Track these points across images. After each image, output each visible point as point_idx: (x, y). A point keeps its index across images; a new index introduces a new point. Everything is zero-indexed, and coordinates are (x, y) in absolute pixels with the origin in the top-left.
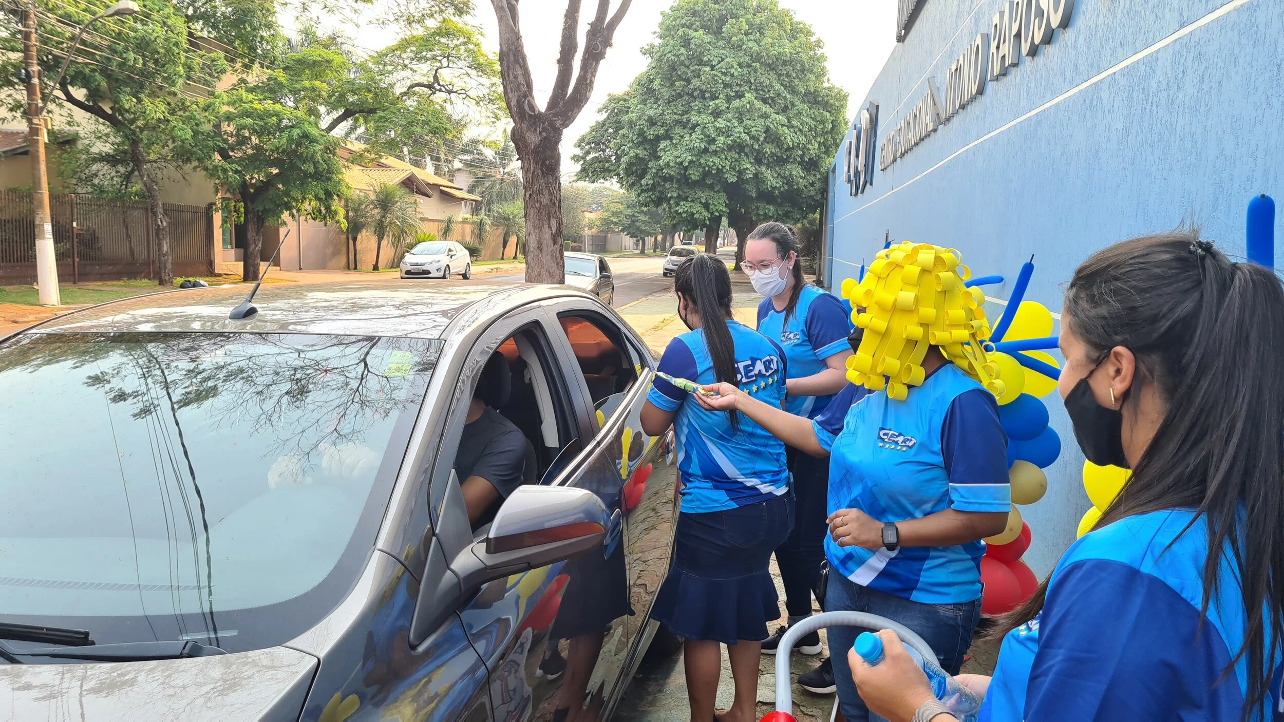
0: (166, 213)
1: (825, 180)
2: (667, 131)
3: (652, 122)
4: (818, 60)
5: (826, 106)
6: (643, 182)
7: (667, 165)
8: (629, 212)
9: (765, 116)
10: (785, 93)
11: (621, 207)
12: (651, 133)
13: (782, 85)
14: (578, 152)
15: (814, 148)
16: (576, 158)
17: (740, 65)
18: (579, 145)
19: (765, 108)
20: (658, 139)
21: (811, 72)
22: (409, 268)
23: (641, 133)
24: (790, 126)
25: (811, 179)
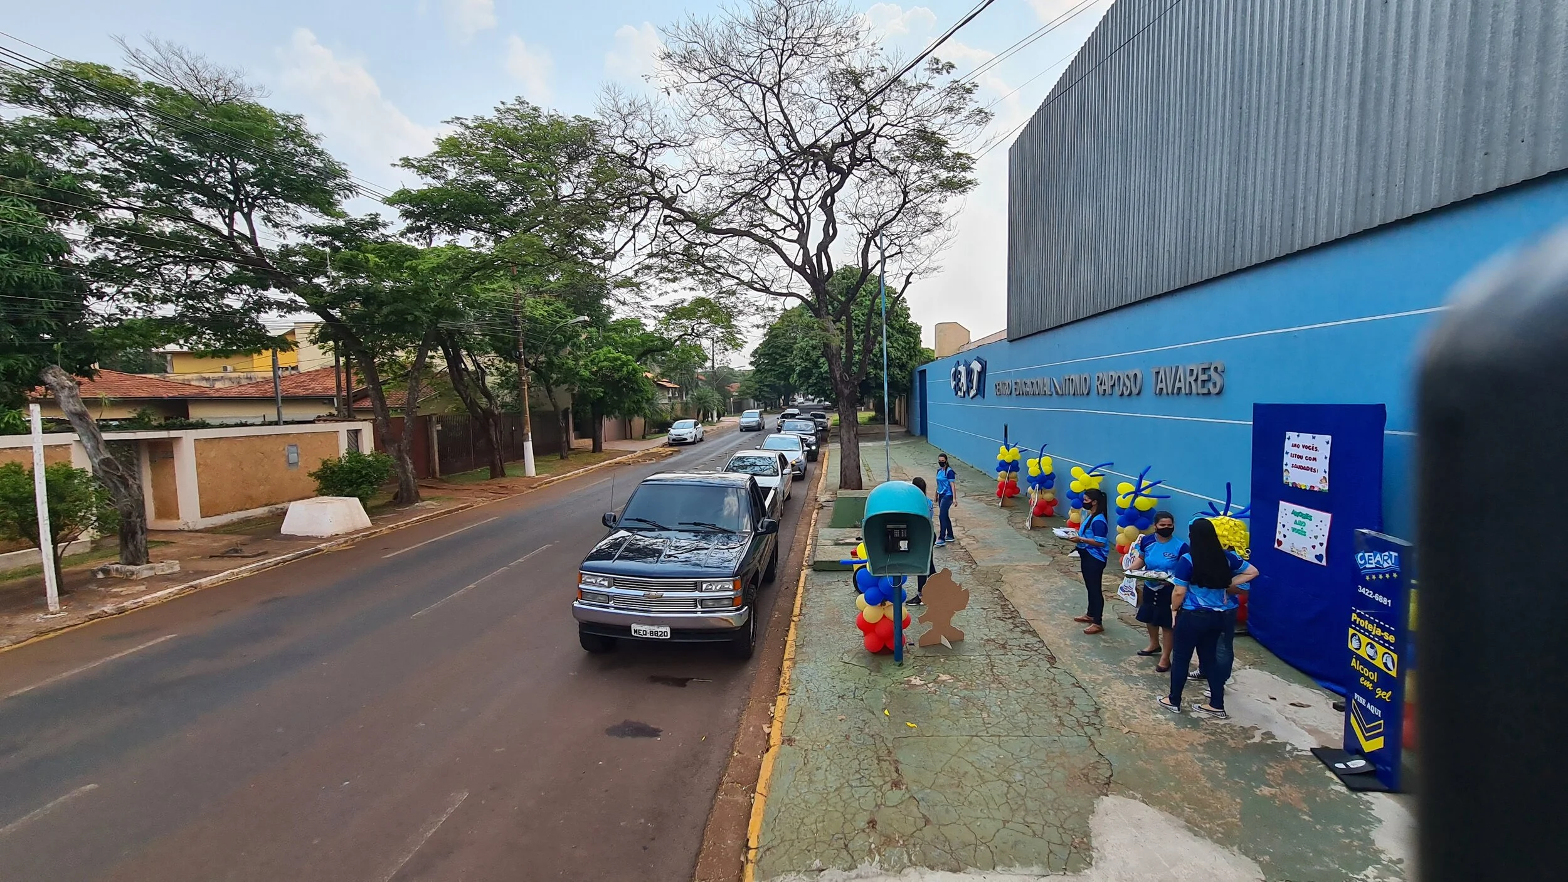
1: (911, 374)
4: (905, 310)
5: (910, 334)
6: (811, 381)
8: (757, 386)
11: (752, 384)
14: (753, 359)
15: (905, 358)
16: (751, 363)
17: (863, 314)
18: (752, 355)
21: (902, 316)
22: (674, 437)
24: (893, 347)
25: (903, 374)
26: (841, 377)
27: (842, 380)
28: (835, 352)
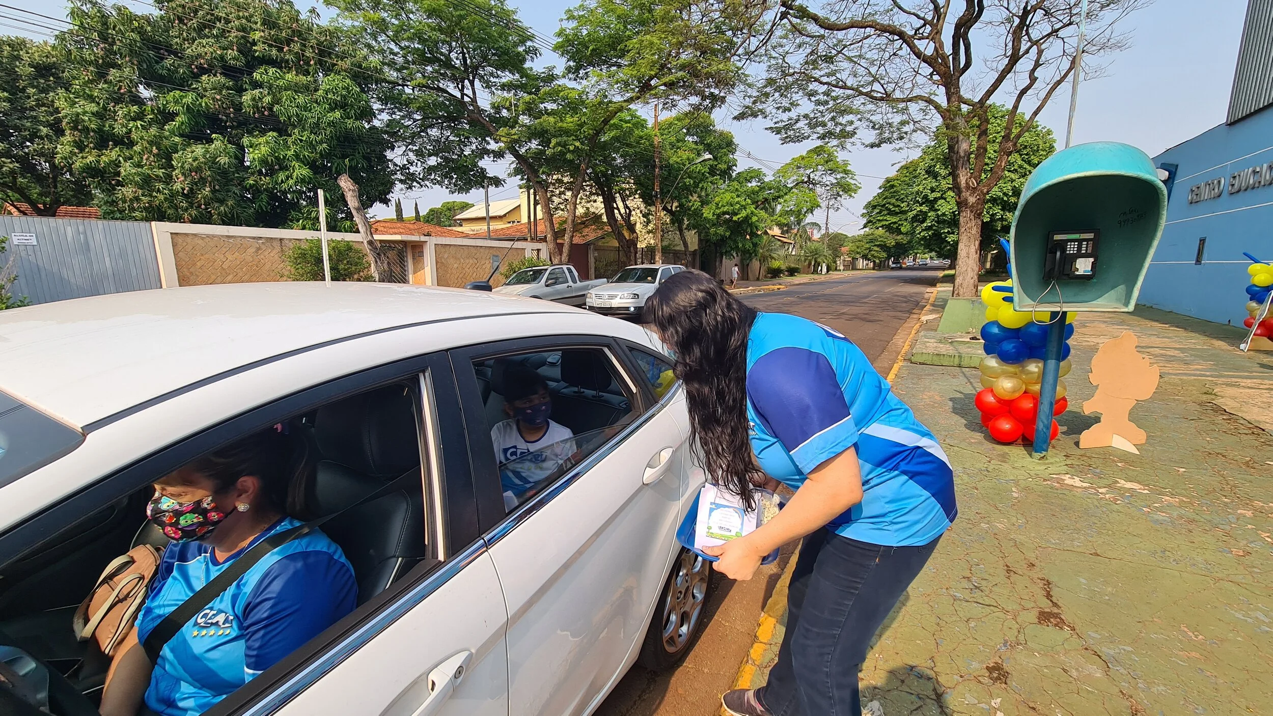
0: (690, 255)
2: (942, 195)
3: (933, 190)
7: (944, 214)
9: (1012, 181)
10: (1026, 166)
12: (932, 196)
13: (1022, 160)
14: (865, 211)
19: (1013, 176)
20: (936, 199)
23: (926, 197)
26: (967, 183)
27: (968, 187)
28: (962, 154)
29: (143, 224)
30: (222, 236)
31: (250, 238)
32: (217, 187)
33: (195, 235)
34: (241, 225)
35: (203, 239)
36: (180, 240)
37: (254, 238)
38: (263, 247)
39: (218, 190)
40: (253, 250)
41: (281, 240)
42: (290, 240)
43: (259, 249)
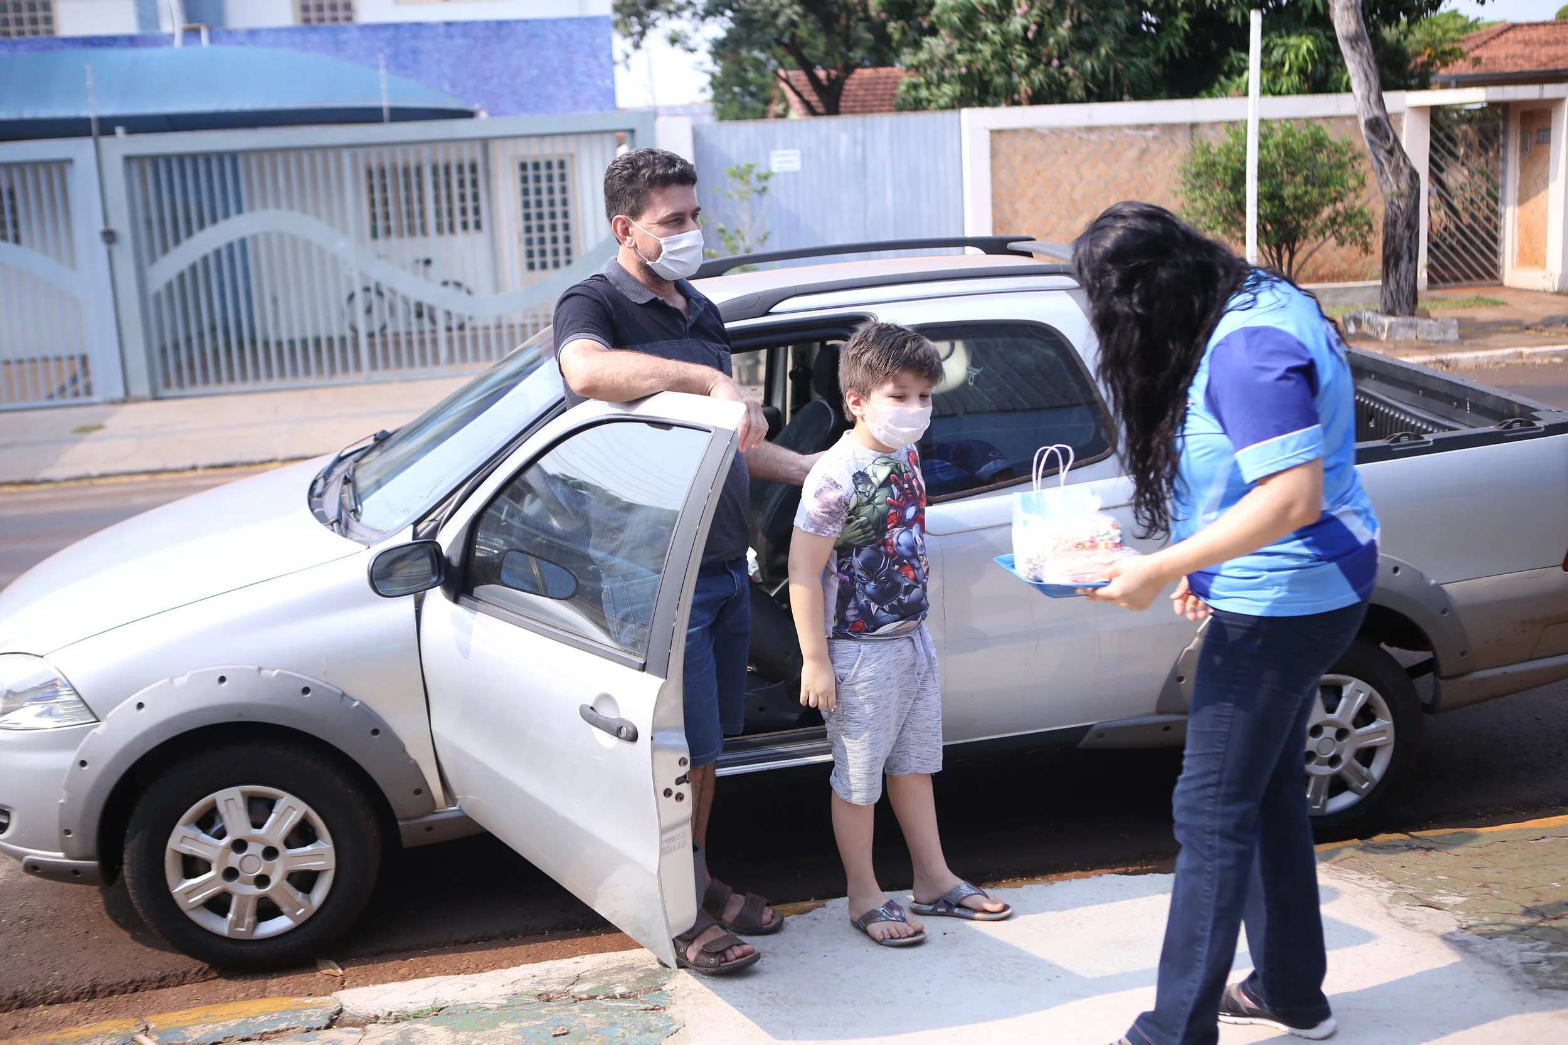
29: (949, 115)
30: (1079, 129)
31: (1130, 127)
32: (1084, 17)
33: (1030, 131)
34: (1121, 99)
35: (1042, 136)
36: (1004, 143)
37: (1138, 127)
38: (1155, 147)
39: (1087, 24)
40: (1133, 153)
41: (1194, 126)
42: (1213, 125)
43: (1144, 151)
